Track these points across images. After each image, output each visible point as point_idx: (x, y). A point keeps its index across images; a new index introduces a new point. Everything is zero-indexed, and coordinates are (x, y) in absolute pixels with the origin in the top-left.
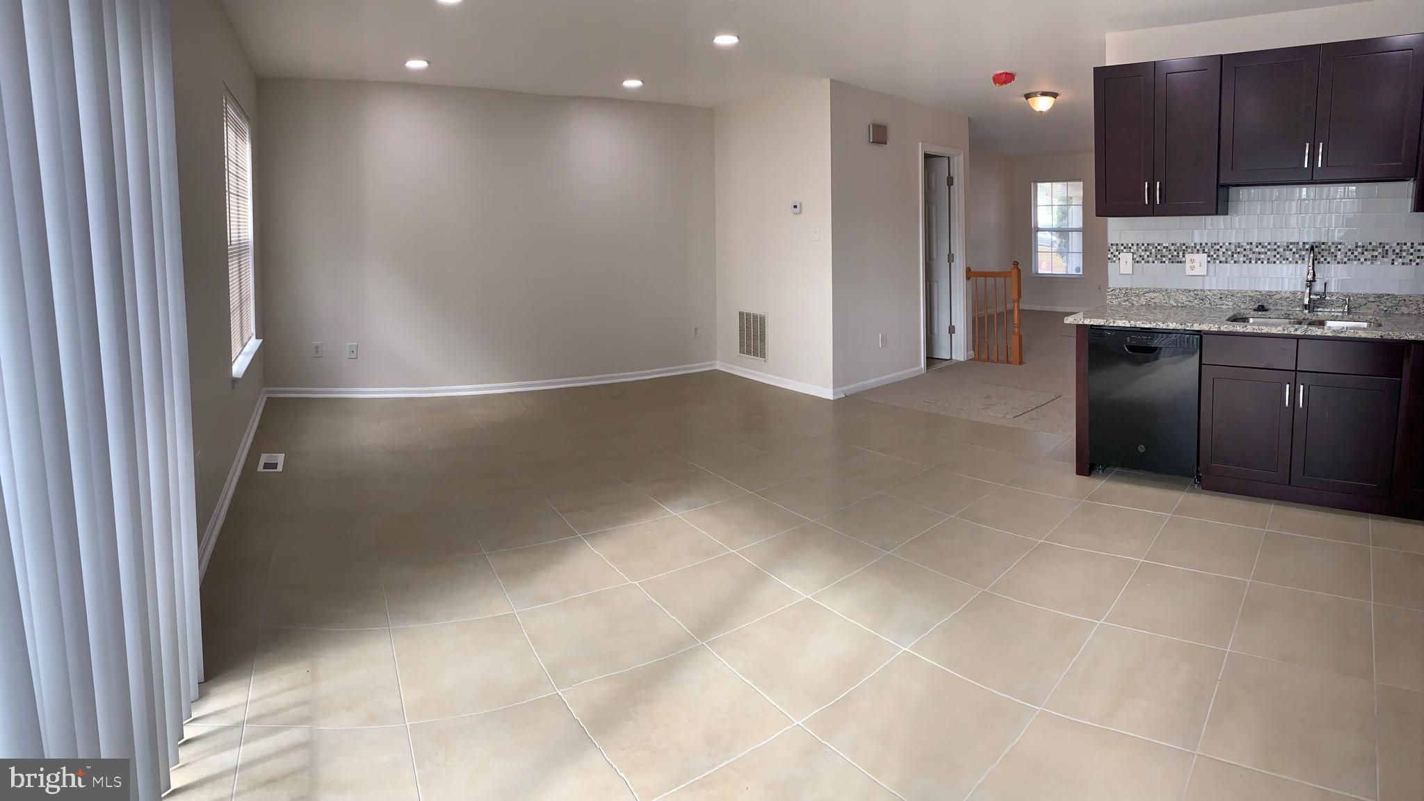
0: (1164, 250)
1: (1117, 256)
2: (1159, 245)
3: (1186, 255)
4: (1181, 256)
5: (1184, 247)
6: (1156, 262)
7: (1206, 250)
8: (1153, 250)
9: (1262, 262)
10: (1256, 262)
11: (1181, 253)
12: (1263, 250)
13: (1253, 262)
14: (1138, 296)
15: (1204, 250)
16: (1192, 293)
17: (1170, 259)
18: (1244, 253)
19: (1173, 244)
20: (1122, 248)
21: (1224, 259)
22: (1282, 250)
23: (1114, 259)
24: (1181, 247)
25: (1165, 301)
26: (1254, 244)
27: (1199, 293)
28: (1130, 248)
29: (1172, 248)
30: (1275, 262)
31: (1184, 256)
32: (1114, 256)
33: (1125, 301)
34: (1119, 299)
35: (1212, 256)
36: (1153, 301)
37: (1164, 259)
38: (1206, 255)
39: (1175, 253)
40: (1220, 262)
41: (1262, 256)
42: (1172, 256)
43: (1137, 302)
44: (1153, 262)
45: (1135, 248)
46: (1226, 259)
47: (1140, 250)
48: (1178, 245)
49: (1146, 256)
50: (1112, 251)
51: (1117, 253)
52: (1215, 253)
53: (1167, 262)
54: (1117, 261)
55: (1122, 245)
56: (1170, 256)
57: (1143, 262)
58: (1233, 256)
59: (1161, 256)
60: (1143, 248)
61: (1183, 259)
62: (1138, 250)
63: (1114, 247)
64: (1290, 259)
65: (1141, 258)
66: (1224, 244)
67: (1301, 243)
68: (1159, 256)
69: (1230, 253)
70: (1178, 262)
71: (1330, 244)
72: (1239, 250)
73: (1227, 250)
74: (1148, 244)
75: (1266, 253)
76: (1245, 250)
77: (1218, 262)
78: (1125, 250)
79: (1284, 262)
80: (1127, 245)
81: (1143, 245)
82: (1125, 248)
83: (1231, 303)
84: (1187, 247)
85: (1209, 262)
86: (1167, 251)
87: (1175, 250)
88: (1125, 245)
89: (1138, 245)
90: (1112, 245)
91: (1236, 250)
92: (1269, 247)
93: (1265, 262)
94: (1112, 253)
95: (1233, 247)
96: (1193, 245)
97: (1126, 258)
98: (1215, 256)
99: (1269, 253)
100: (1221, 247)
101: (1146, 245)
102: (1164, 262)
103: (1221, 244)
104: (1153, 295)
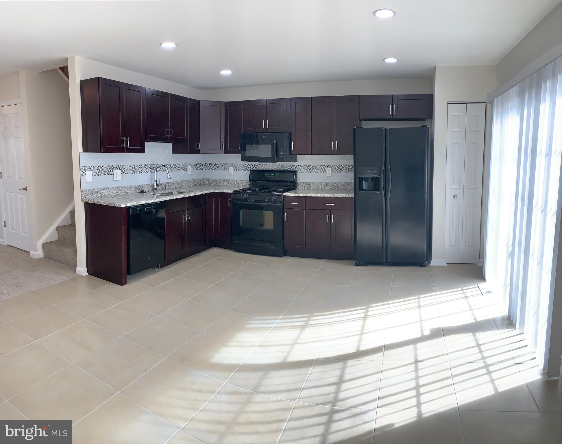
0: (105, 169)
1: (85, 173)
2: (103, 166)
3: (114, 171)
4: (112, 172)
5: (112, 168)
6: (102, 175)
7: (120, 169)
8: (101, 169)
9: (138, 173)
10: (136, 173)
11: (111, 170)
12: (138, 168)
13: (135, 173)
14: (97, 192)
15: (120, 168)
16: (118, 189)
17: (107, 173)
18: (133, 169)
19: (108, 166)
20: (87, 168)
21: (126, 172)
22: (143, 168)
23: (83, 174)
24: (111, 167)
25: (108, 194)
26: (135, 165)
27: (121, 188)
28: (90, 168)
29: (108, 168)
30: (141, 173)
31: (113, 172)
32: (83, 173)
33: (91, 196)
34: (89, 196)
35: (122, 171)
36: (103, 194)
37: (105, 173)
38: (121, 170)
39: (109, 170)
40: (125, 174)
41: (138, 170)
42: (108, 172)
43: (97, 196)
44: (101, 175)
45: (93, 168)
46: (127, 172)
47: (95, 169)
48: (110, 166)
49: (97, 172)
50: (82, 170)
51: (85, 171)
52: (123, 170)
53: (106, 175)
54: (85, 176)
55: (87, 167)
56: (107, 172)
57: (96, 175)
58: (129, 171)
59: (104, 172)
60: (96, 168)
61: (113, 173)
62: (94, 170)
63: (83, 168)
64: (146, 171)
65: (95, 173)
66: (126, 166)
67: (148, 165)
68: (103, 172)
69: (128, 169)
70: (110, 174)
71: (155, 165)
72: (131, 168)
73: (127, 168)
74: (98, 166)
75: (139, 169)
76: (133, 168)
77: (124, 173)
78: (88, 170)
79: (144, 172)
80: (89, 167)
81: (96, 166)
82: (88, 168)
83: (131, 191)
84: (113, 167)
85: (122, 174)
86: (106, 169)
87: (109, 169)
88: (88, 167)
89: (94, 166)
90: (82, 167)
91: (130, 168)
92: (140, 167)
93: (139, 173)
94: (82, 171)
95: (129, 167)
96: (116, 166)
97: (89, 173)
98: (123, 171)
99: (140, 169)
100: (125, 167)
101: (97, 167)
102: (105, 175)
103: (125, 166)
104: (103, 191)
